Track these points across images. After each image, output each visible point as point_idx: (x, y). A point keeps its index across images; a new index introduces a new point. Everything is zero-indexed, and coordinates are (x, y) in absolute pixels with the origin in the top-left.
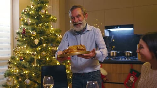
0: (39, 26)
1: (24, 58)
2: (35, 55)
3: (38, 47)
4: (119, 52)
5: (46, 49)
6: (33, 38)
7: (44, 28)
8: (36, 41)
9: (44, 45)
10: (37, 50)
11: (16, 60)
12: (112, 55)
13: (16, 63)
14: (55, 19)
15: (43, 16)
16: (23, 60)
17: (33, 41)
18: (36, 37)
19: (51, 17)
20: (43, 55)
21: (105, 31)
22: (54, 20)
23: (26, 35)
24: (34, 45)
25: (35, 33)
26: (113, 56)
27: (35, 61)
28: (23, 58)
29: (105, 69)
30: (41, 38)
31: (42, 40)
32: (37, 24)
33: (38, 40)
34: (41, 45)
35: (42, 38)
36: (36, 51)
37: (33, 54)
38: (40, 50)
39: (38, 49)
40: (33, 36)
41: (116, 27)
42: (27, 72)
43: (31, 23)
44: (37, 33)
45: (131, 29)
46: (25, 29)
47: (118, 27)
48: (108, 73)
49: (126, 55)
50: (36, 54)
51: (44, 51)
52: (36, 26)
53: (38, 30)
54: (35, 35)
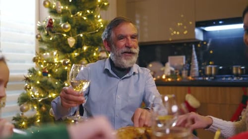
0: (77, 15)
1: (51, 72)
2: (67, 65)
3: (75, 51)
4: (221, 68)
5: (89, 55)
6: (65, 35)
7: (85, 18)
8: (71, 41)
9: (85, 48)
10: (71, 56)
11: (38, 75)
12: (208, 72)
13: (38, 82)
14: (106, 4)
16: (48, 73)
17: (65, 42)
18: (71, 34)
21: (197, 31)
22: (104, 5)
23: (53, 30)
25: (68, 26)
26: (210, 75)
28: (47, 71)
29: (195, 96)
31: (82, 39)
32: (74, 13)
33: (75, 38)
34: (79, 49)
35: (81, 35)
36: (70, 58)
37: (65, 64)
38: (77, 57)
39: (73, 54)
40: (66, 31)
42: (54, 95)
43: (63, 10)
44: (73, 27)
46: (53, 21)
47: (221, 22)
48: (202, 104)
49: (234, 71)
50: (69, 63)
51: (84, 59)
52: (72, 16)
53: (74, 22)
54: (69, 30)
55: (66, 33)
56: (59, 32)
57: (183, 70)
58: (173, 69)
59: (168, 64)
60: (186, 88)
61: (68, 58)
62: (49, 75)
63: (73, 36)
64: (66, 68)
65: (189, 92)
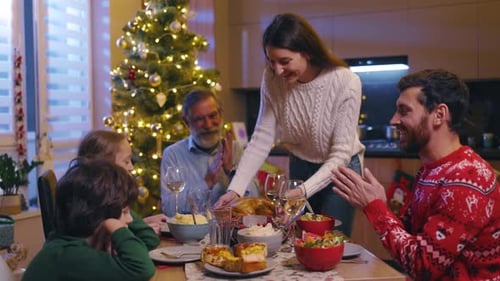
0: (167, 61)
3: (166, 112)
4: (370, 128)
6: (152, 90)
8: (161, 99)
9: (179, 108)
10: (162, 119)
14: (205, 44)
15: (175, 37)
17: (152, 99)
18: (160, 88)
19: (196, 38)
20: (177, 131)
22: (202, 46)
23: (136, 82)
24: (156, 108)
25: (157, 78)
27: (159, 144)
30: (172, 92)
31: (175, 96)
32: (162, 57)
33: (165, 94)
34: (172, 109)
35: (175, 90)
36: (162, 122)
37: (155, 130)
38: (169, 120)
39: (163, 116)
40: (154, 85)
41: (363, 62)
42: (140, 171)
43: (148, 54)
44: (163, 80)
45: (402, 67)
47: (369, 62)
49: (389, 135)
50: (161, 129)
51: (179, 122)
52: (159, 62)
53: (164, 72)
54: (159, 83)
55: (154, 88)
56: (144, 85)
61: (159, 122)
63: (163, 91)
64: (155, 135)
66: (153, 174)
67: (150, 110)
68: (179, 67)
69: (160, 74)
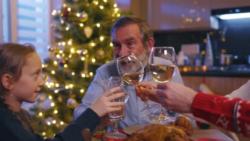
0: (93, 5)
1: (67, 62)
2: (84, 56)
3: (92, 41)
4: (236, 57)
5: (106, 46)
6: (82, 25)
8: (88, 32)
9: (102, 39)
10: (88, 46)
12: (223, 61)
16: (64, 63)
17: (81, 31)
18: (87, 23)
20: (100, 56)
21: (212, 19)
23: (69, 19)
24: (84, 39)
25: (85, 15)
26: (225, 65)
27: (86, 66)
29: (209, 86)
30: (96, 26)
31: (99, 30)
32: (90, 1)
33: (92, 28)
34: (96, 39)
35: (98, 25)
36: (88, 49)
37: (82, 55)
38: (94, 48)
39: (89, 44)
40: (83, 21)
41: (233, 11)
42: (71, 86)
44: (90, 17)
47: (237, 10)
50: (86, 54)
51: (101, 49)
52: (88, 5)
53: (91, 12)
54: (86, 19)
55: (83, 23)
56: (75, 21)
57: (196, 59)
58: (186, 58)
59: (181, 53)
60: (201, 79)
61: (85, 49)
62: (66, 66)
63: (90, 26)
64: (83, 59)
65: (204, 82)
66: (80, 89)
67: (81, 40)
68: (102, 7)
69: (87, 12)
